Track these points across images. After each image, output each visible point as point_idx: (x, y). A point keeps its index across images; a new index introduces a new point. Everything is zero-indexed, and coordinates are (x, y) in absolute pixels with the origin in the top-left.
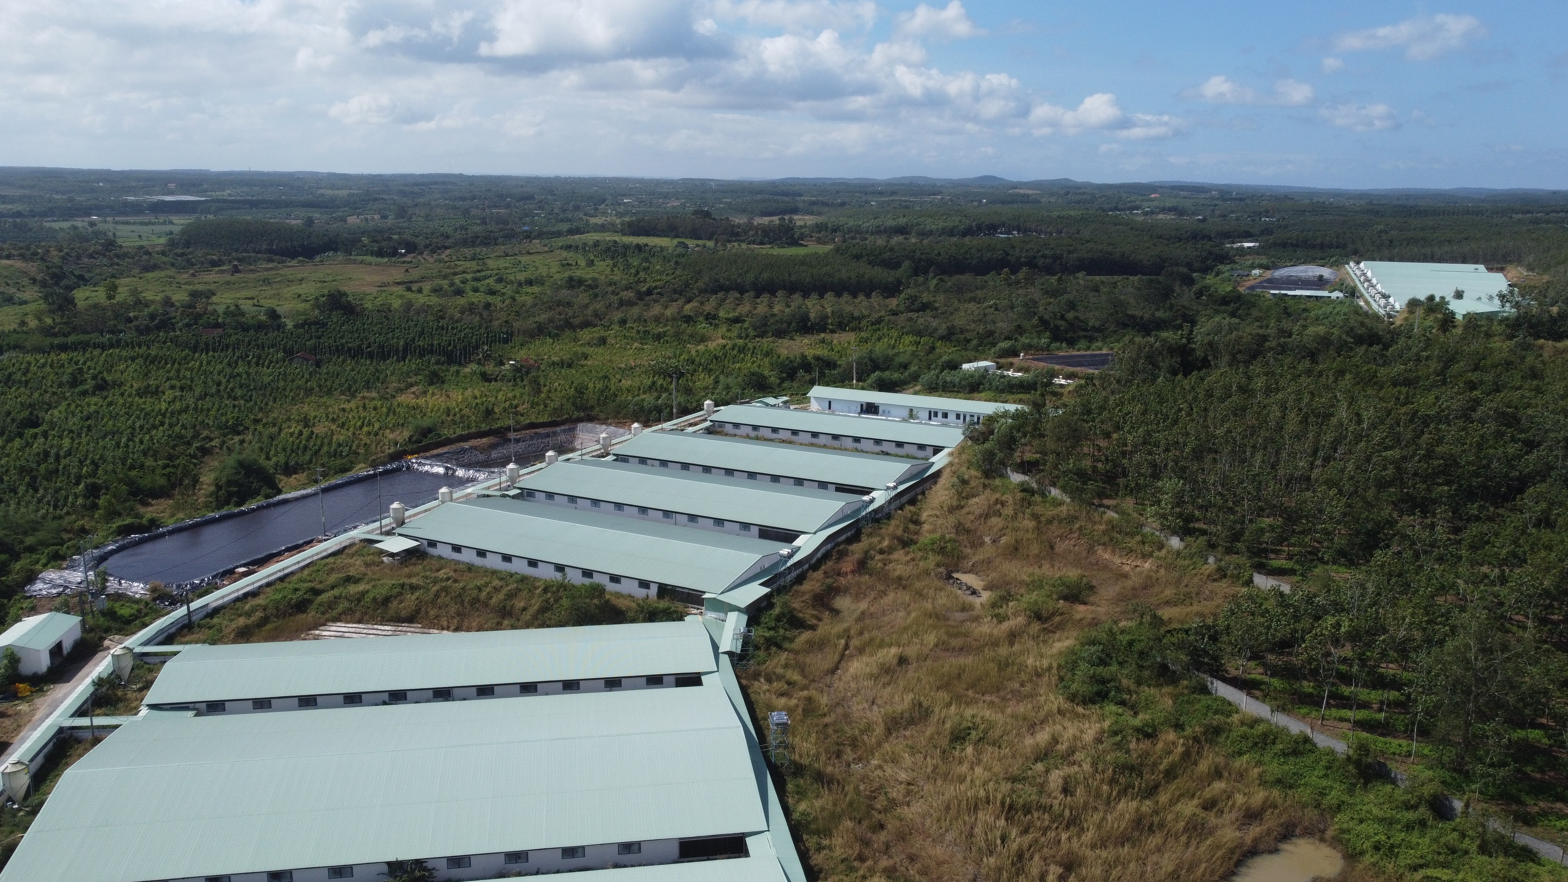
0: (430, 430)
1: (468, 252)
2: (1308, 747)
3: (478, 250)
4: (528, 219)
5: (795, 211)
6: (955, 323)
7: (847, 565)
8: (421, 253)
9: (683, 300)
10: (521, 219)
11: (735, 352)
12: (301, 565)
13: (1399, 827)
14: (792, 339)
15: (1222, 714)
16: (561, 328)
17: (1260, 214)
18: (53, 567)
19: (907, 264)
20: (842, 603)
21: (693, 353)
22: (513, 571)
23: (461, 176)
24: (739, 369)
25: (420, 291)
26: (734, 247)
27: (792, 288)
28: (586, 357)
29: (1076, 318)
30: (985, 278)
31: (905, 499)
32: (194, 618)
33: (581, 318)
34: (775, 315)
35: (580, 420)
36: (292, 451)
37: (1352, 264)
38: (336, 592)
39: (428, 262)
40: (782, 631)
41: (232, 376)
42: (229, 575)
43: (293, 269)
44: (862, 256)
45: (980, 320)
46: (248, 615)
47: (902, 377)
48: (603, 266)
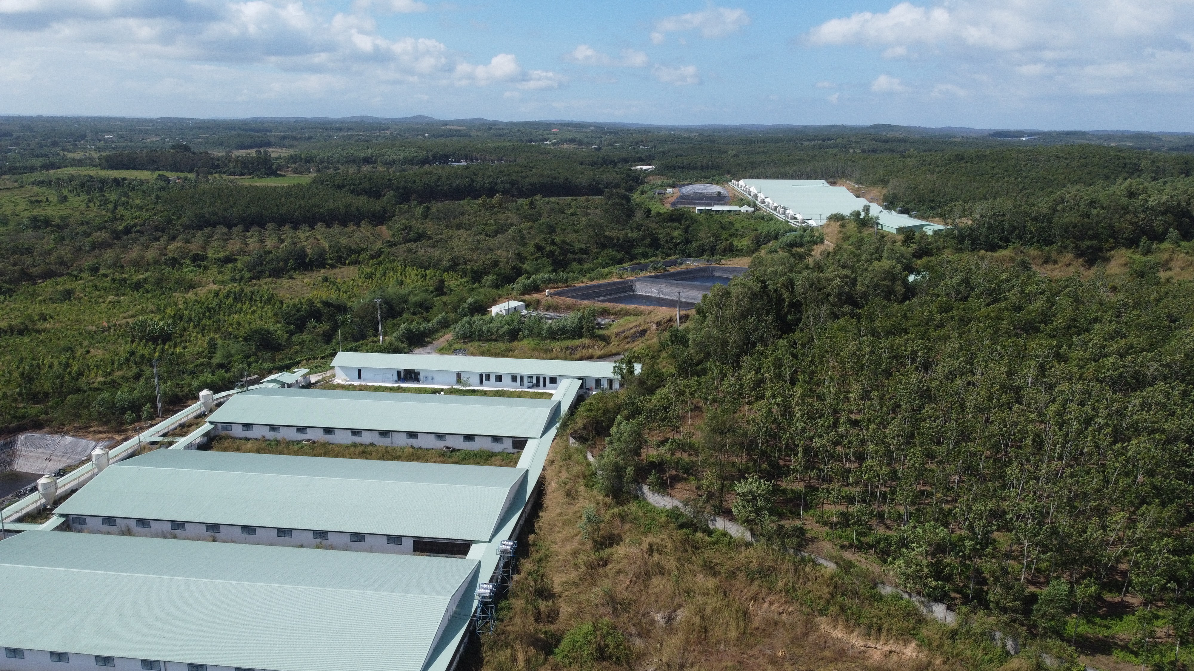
6: (455, 252)
9: (165, 238)
11: (230, 300)
14: (292, 278)
17: (637, 144)
19: (387, 192)
21: (181, 305)
24: (239, 324)
26: (216, 178)
29: (562, 241)
30: (463, 203)
33: (43, 267)
35: (22, 428)
37: (734, 182)
45: (476, 249)
47: (430, 325)
48: (77, 201)
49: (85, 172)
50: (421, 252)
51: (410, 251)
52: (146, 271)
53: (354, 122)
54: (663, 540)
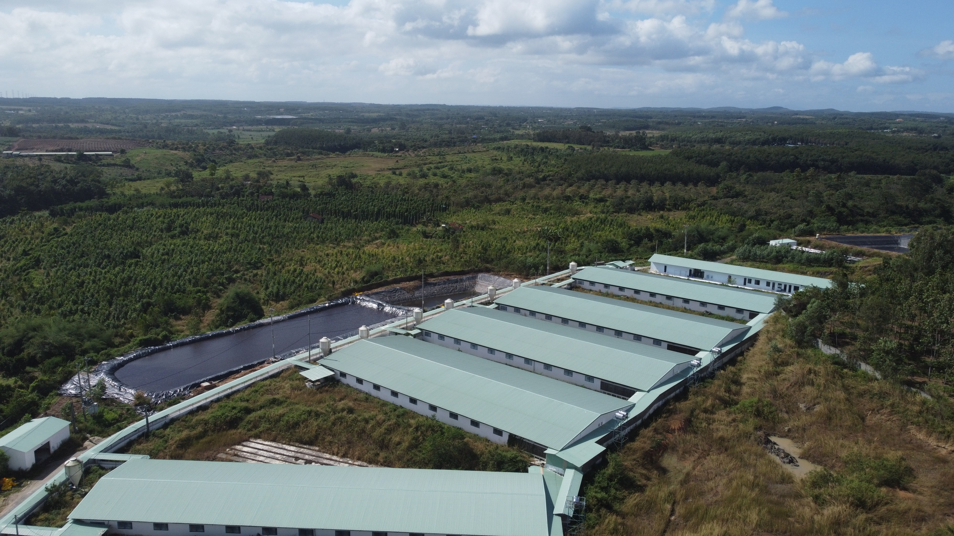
0: (376, 274)
1: (436, 150)
3: (443, 149)
4: (477, 131)
5: (647, 127)
6: (761, 207)
7: (675, 423)
8: (408, 151)
9: (566, 184)
10: (473, 131)
14: (640, 215)
16: (482, 202)
18: (85, 371)
19: (724, 164)
20: (670, 461)
22: (399, 405)
23: (444, 106)
24: (600, 236)
25: (401, 174)
26: (605, 150)
27: (641, 179)
28: (494, 223)
29: (854, 206)
30: (782, 174)
33: (496, 195)
34: (629, 197)
35: (480, 271)
39: (411, 156)
40: (613, 491)
41: (266, 228)
42: (197, 388)
43: (332, 159)
44: (692, 158)
45: (779, 206)
46: (193, 428)
47: (722, 248)
48: (518, 161)
49: (524, 143)
50: (735, 205)
51: (727, 203)
52: (552, 202)
53: (718, 112)
54: (820, 368)
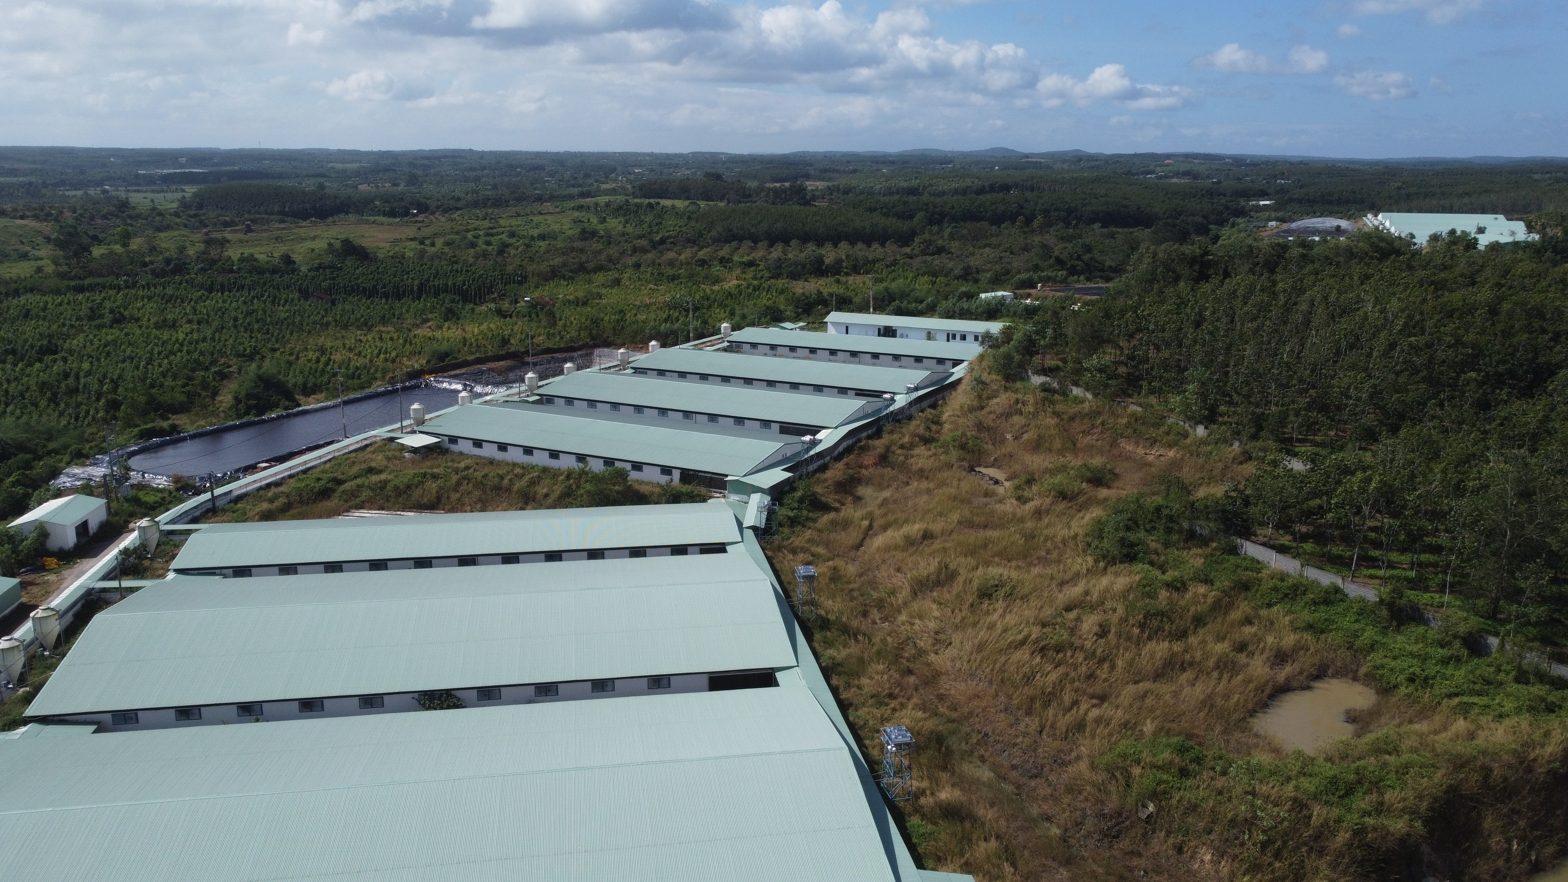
0: (446, 356)
1: (480, 212)
2: (1339, 596)
4: (539, 185)
5: (808, 177)
6: (971, 264)
7: (869, 459)
8: (433, 213)
9: (696, 247)
10: (532, 184)
11: (750, 290)
12: (323, 460)
13: (1434, 662)
15: (1251, 571)
17: (1275, 177)
18: (76, 465)
20: (863, 491)
21: (708, 291)
22: (534, 464)
23: (471, 151)
24: (755, 303)
25: (433, 244)
28: (600, 296)
29: (1092, 259)
30: (1000, 227)
31: (925, 404)
32: (217, 504)
33: (595, 263)
34: (789, 260)
35: (596, 346)
36: (310, 373)
37: (1370, 216)
38: (359, 481)
39: (440, 222)
40: (805, 512)
41: (249, 313)
42: (251, 469)
43: (305, 229)
44: (875, 209)
46: (271, 501)
48: (615, 221)
49: (619, 199)
50: (936, 263)
51: (926, 262)
52: (680, 269)
54: (1028, 398)
